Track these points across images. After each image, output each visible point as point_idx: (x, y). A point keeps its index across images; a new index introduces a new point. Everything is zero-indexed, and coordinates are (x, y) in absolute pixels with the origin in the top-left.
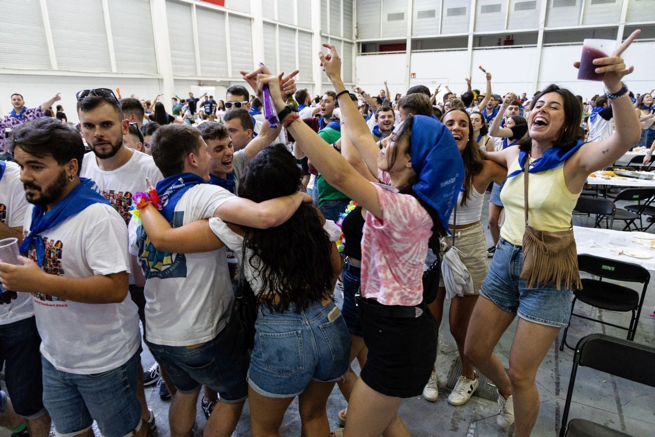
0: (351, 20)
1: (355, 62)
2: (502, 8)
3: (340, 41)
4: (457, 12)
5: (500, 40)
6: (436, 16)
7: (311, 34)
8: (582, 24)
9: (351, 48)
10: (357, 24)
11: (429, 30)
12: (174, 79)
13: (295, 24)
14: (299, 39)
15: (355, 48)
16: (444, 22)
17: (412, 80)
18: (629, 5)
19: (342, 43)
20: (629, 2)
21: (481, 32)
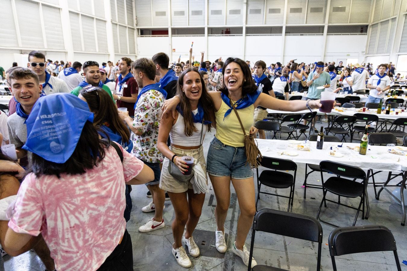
0: (132, 14)
1: (137, 41)
2: (222, 12)
3: (126, 27)
4: (197, 13)
5: (223, 31)
6: (185, 15)
7: (105, 21)
8: (265, 24)
9: (134, 32)
10: (136, 17)
11: (181, 23)
13: (93, 14)
14: (97, 25)
15: (136, 32)
16: (190, 19)
17: (173, 53)
18: (287, 15)
19: (127, 28)
20: (287, 13)
21: (212, 26)
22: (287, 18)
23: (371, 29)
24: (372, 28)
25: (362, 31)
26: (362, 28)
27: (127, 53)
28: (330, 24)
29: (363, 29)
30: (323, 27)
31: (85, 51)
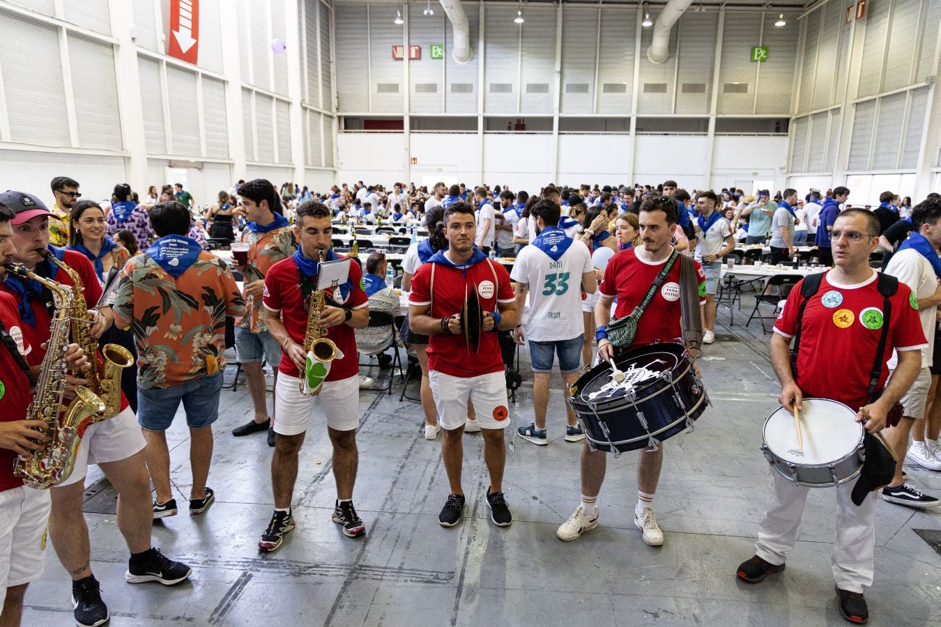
0: (330, 88)
1: (337, 140)
2: (513, 88)
3: (320, 113)
4: (462, 88)
5: (510, 123)
6: (438, 92)
7: (289, 103)
8: (597, 112)
9: (331, 123)
10: (337, 93)
11: (431, 107)
12: (148, 159)
13: (272, 90)
14: (277, 111)
15: (335, 123)
16: (447, 99)
17: (413, 167)
18: (638, 96)
19: (322, 116)
20: (639, 92)
21: (491, 114)
22: (638, 102)
23: (795, 125)
24: (797, 123)
25: (777, 130)
26: (778, 124)
27: (321, 166)
28: (720, 116)
29: (780, 126)
30: (707, 121)
31: (259, 162)
